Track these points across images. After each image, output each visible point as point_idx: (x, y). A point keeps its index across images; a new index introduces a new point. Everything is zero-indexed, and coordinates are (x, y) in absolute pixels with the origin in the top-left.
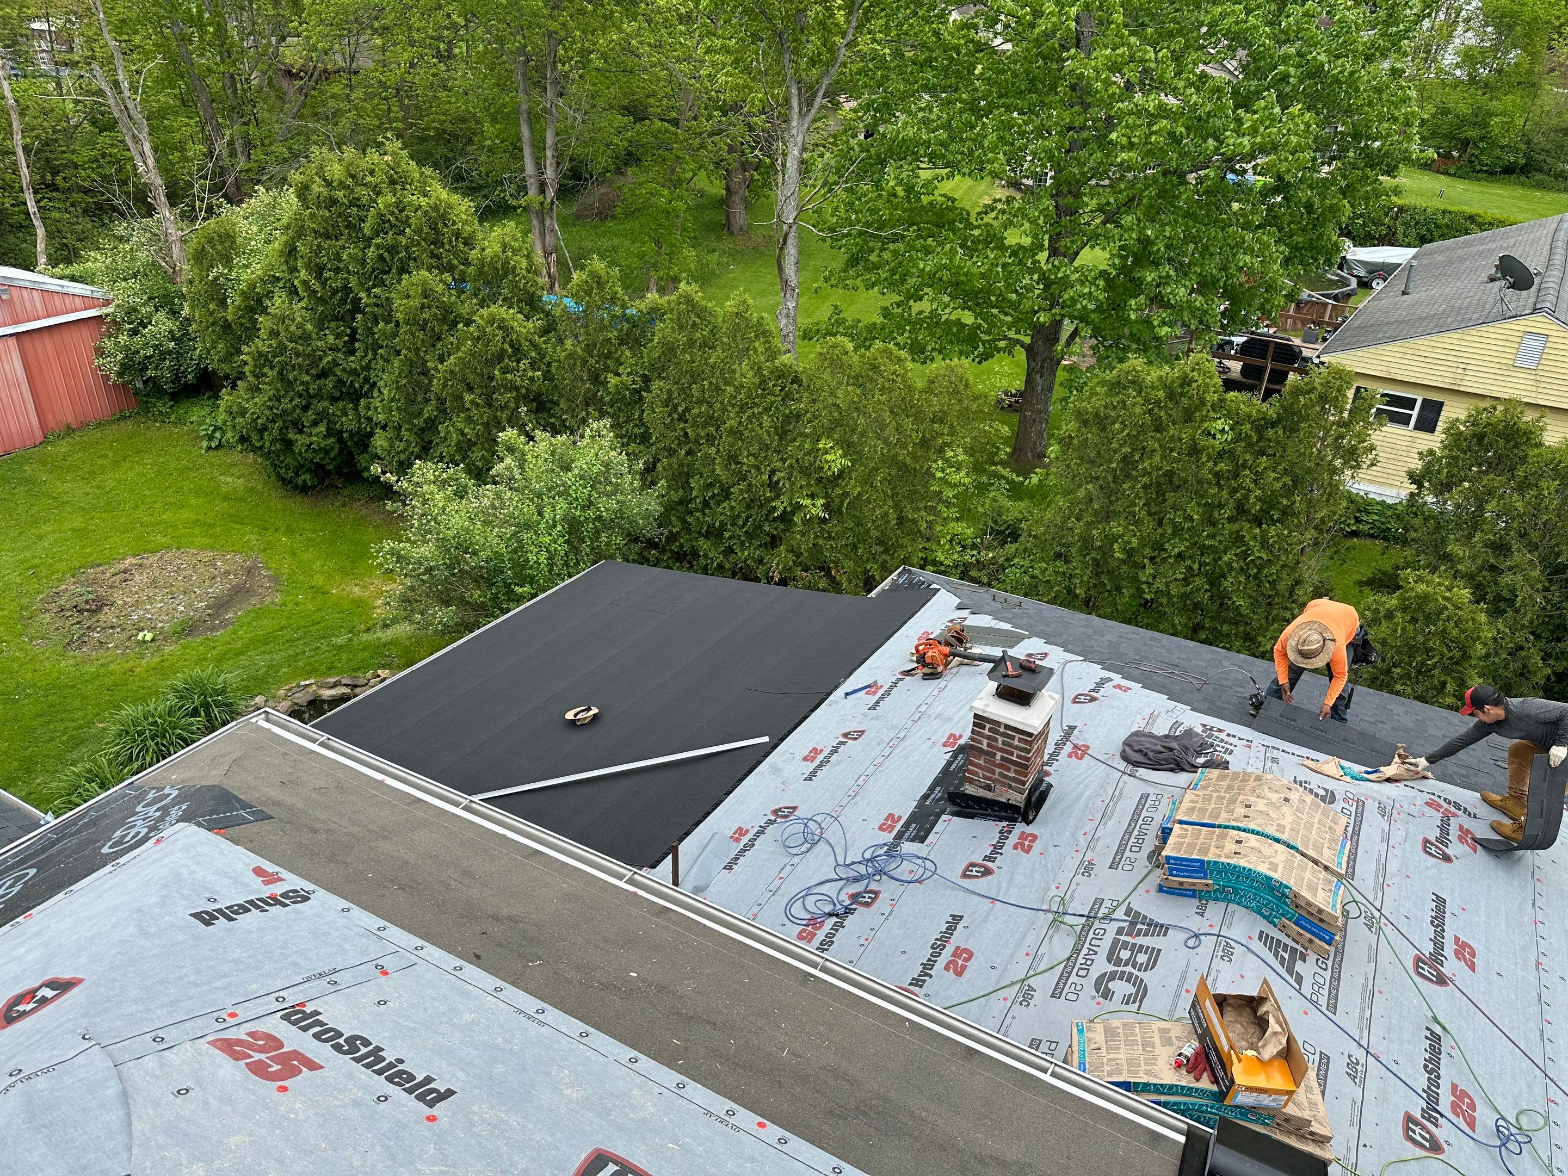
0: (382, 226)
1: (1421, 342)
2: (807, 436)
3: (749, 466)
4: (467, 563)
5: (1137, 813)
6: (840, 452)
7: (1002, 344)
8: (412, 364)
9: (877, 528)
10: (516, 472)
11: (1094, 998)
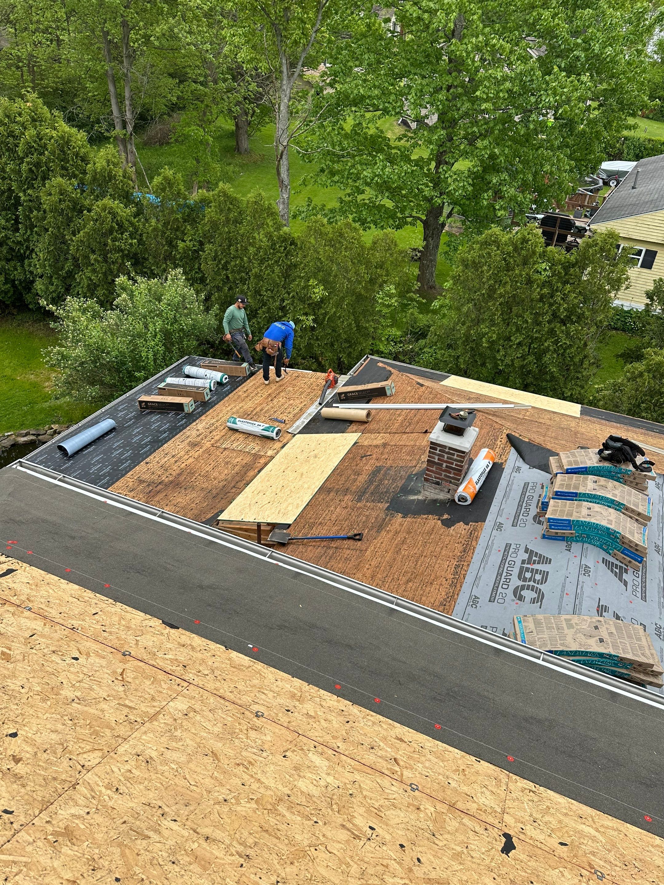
0: (29, 150)
1: (646, 216)
2: (302, 278)
3: (268, 297)
4: (104, 359)
5: (523, 493)
6: (322, 287)
7: (409, 220)
8: (56, 237)
9: (345, 333)
10: (129, 303)
11: (514, 600)
